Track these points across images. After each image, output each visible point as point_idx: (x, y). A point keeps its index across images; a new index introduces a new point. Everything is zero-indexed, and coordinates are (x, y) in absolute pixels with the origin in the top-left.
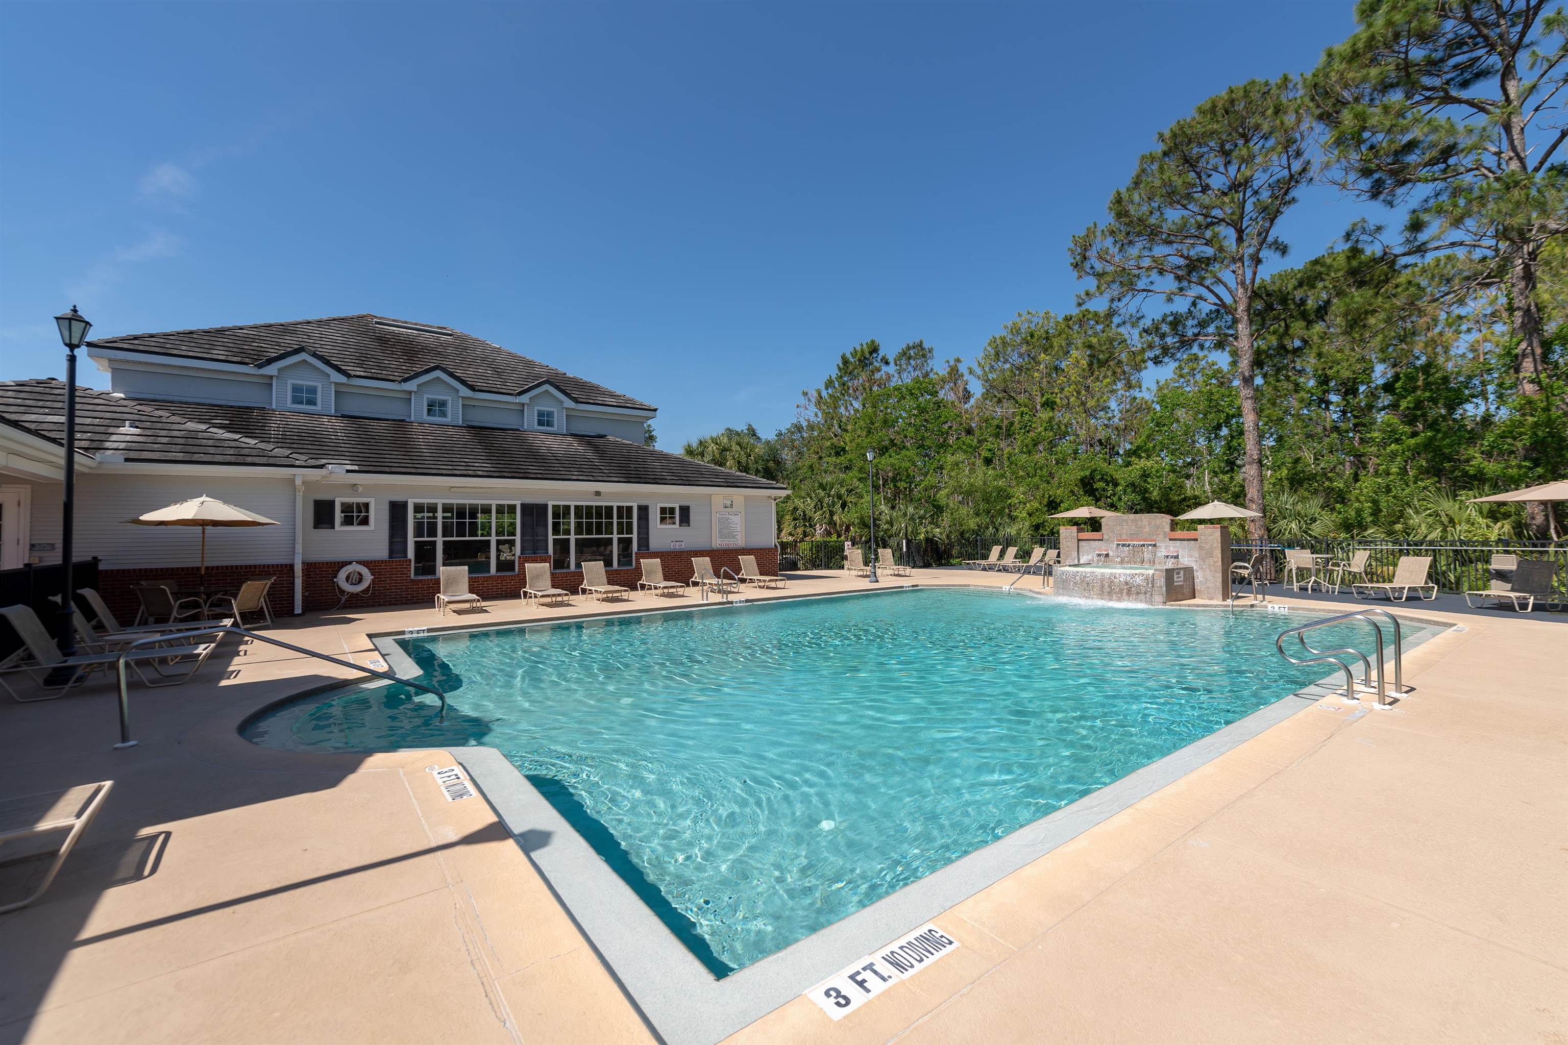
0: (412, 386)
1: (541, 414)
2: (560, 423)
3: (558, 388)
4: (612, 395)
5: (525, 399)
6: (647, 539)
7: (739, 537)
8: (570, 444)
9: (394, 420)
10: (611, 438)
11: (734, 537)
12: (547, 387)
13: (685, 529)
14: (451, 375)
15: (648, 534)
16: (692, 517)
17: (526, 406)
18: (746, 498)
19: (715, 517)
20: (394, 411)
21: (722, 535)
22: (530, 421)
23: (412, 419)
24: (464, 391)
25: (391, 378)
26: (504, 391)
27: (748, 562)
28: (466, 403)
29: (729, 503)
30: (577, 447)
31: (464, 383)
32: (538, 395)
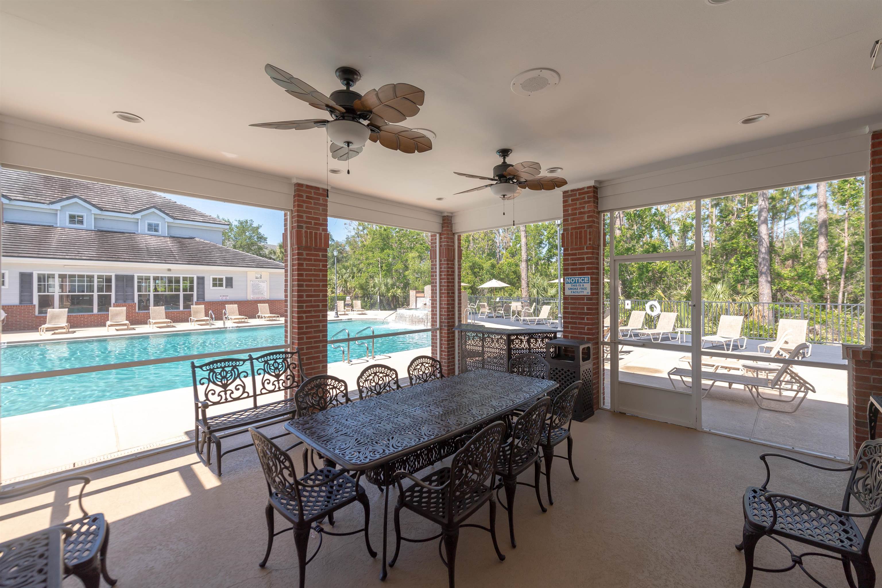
0: (57, 206)
1: (150, 225)
2: (163, 230)
3: (160, 210)
4: (202, 215)
5: (138, 216)
6: (204, 294)
7: (265, 294)
8: (166, 242)
9: (45, 226)
10: (197, 239)
11: (262, 294)
12: (153, 210)
13: (229, 290)
14: (85, 201)
15: (204, 292)
16: (234, 283)
17: (139, 220)
18: (270, 273)
19: (250, 284)
20: (46, 220)
21: (254, 293)
22: (143, 228)
23: (58, 225)
24: (95, 211)
25: (42, 201)
26: (124, 211)
27: (264, 309)
28: (96, 217)
29: (259, 276)
30: (169, 243)
31: (94, 205)
32: (149, 213)
